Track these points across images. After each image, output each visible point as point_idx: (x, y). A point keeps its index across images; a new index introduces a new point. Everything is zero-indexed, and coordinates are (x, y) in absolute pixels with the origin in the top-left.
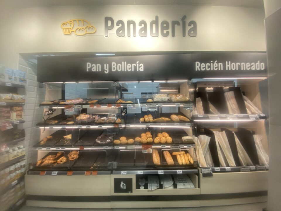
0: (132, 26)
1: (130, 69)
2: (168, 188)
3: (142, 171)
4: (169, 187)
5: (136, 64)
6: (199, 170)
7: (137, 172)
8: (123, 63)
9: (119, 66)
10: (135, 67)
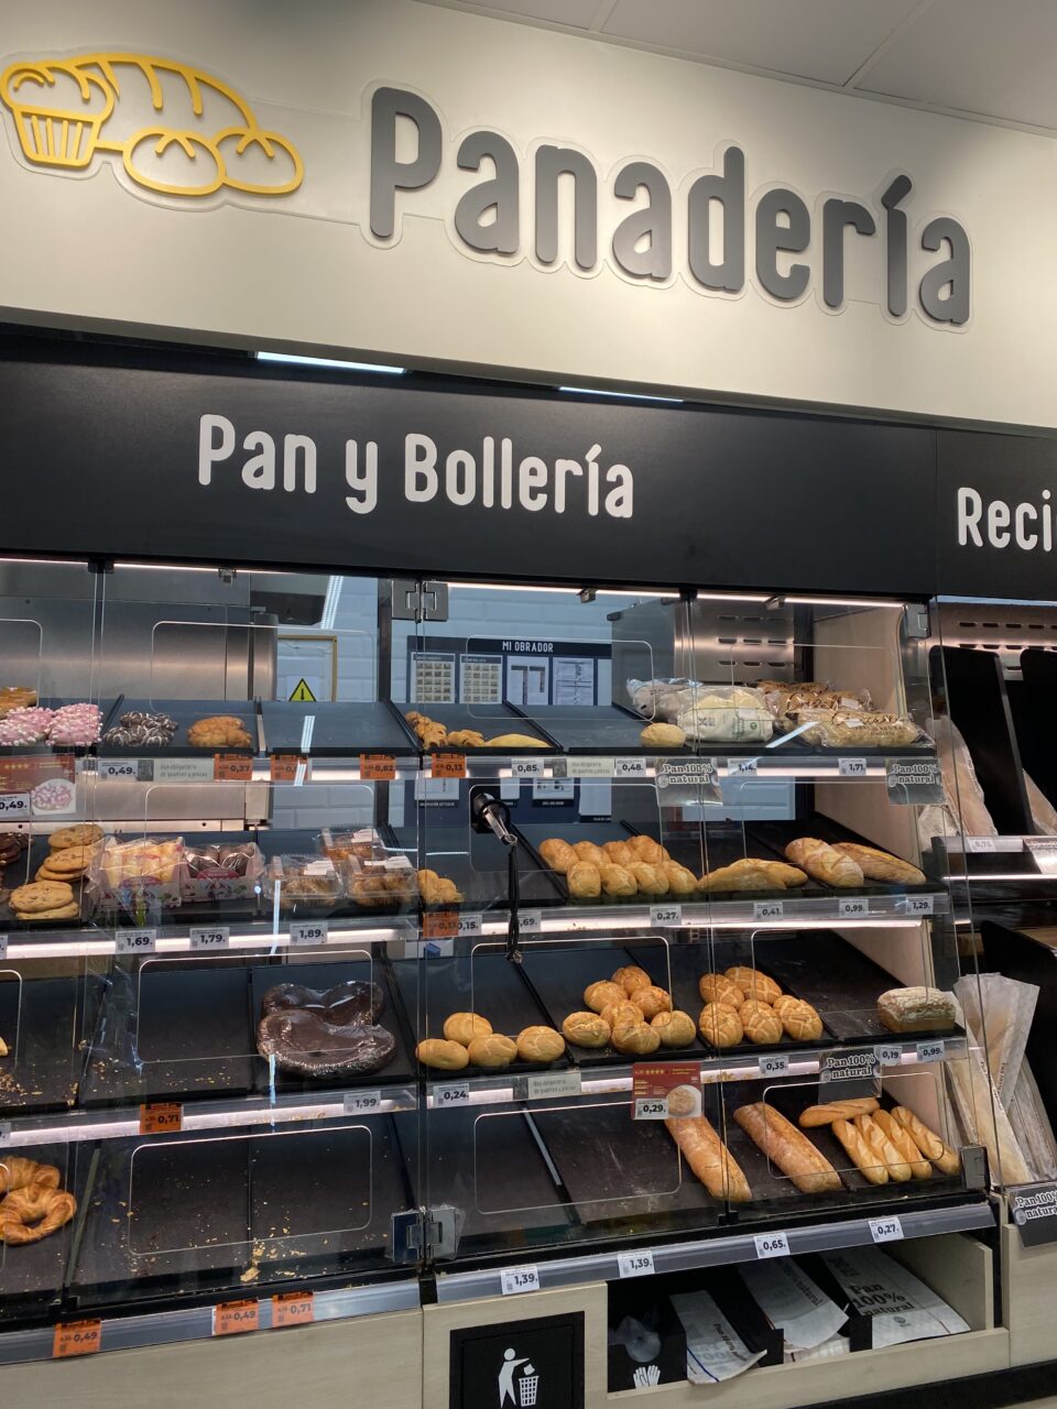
0: (566, 185)
1: (542, 499)
2: (815, 1355)
3: (648, 1254)
4: (818, 1348)
5: (585, 466)
6: (995, 1207)
7: (615, 1266)
8: (489, 443)
9: (461, 467)
10: (577, 486)
